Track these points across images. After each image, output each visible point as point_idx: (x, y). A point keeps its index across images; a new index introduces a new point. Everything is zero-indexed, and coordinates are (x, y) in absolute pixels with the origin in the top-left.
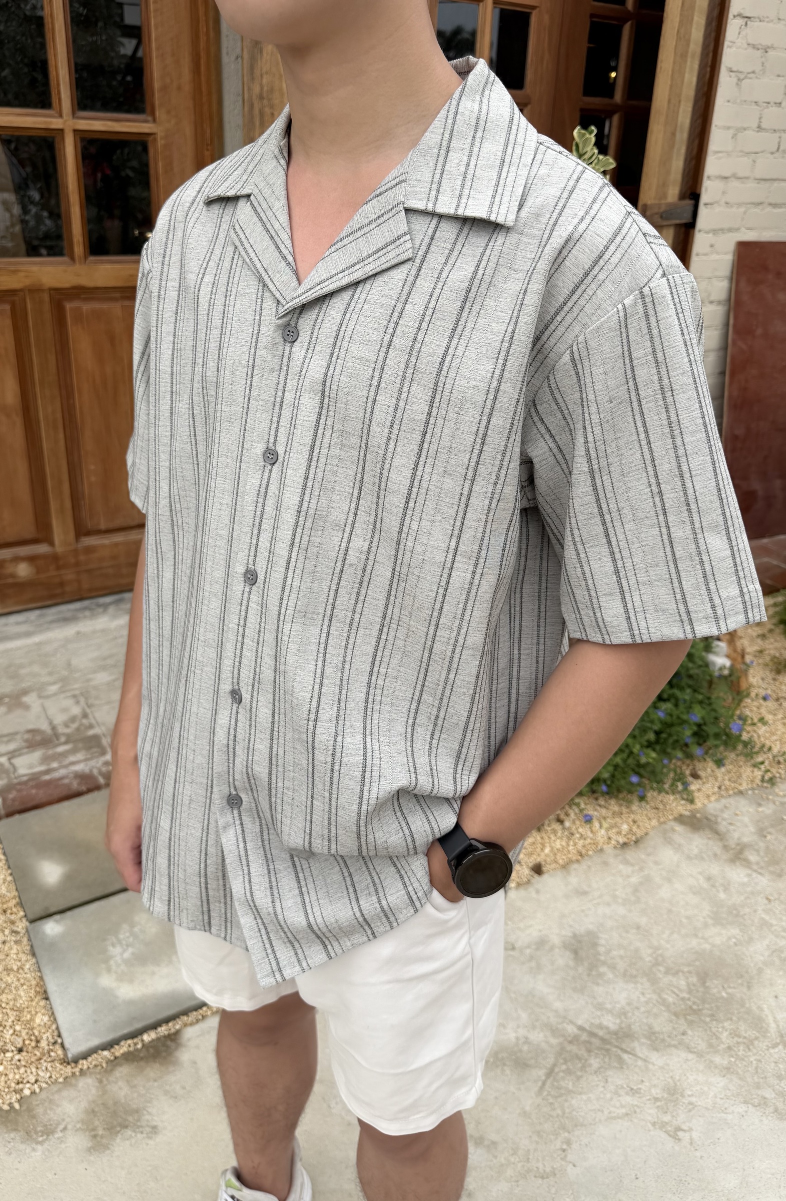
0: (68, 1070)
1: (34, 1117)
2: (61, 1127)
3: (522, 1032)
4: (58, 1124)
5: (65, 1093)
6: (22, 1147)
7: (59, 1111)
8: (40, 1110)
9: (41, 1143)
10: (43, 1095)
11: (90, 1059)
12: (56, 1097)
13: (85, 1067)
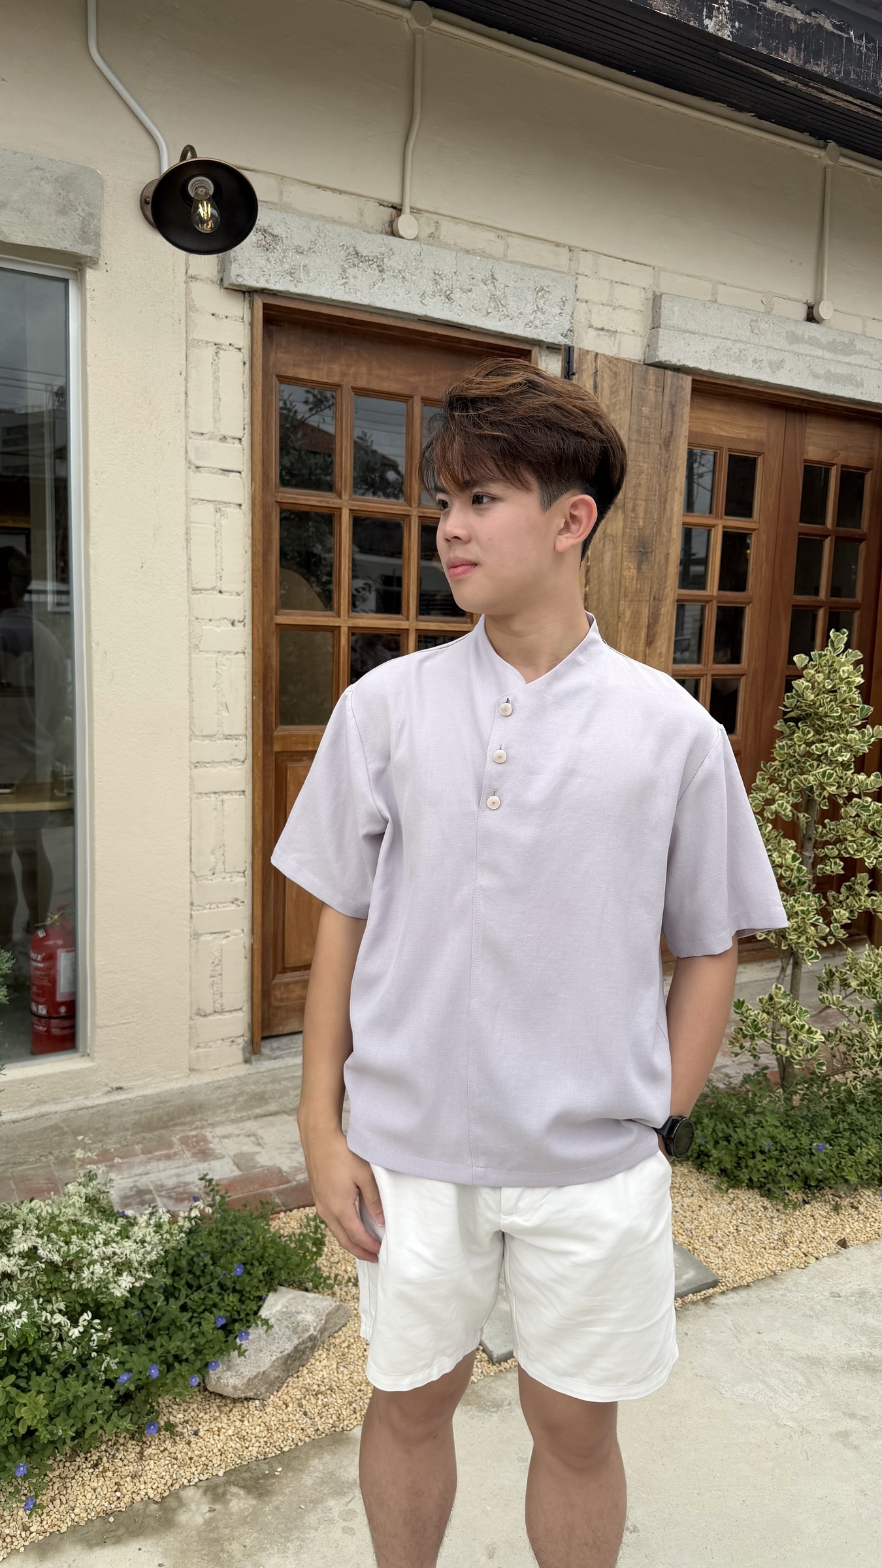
0: (494, 1368)
1: (480, 1397)
2: (507, 1403)
3: (865, 1350)
4: (503, 1401)
5: (499, 1382)
6: (481, 1414)
7: (499, 1393)
8: (483, 1393)
9: (496, 1412)
10: (482, 1383)
11: (509, 1361)
12: (493, 1385)
13: (508, 1366)
